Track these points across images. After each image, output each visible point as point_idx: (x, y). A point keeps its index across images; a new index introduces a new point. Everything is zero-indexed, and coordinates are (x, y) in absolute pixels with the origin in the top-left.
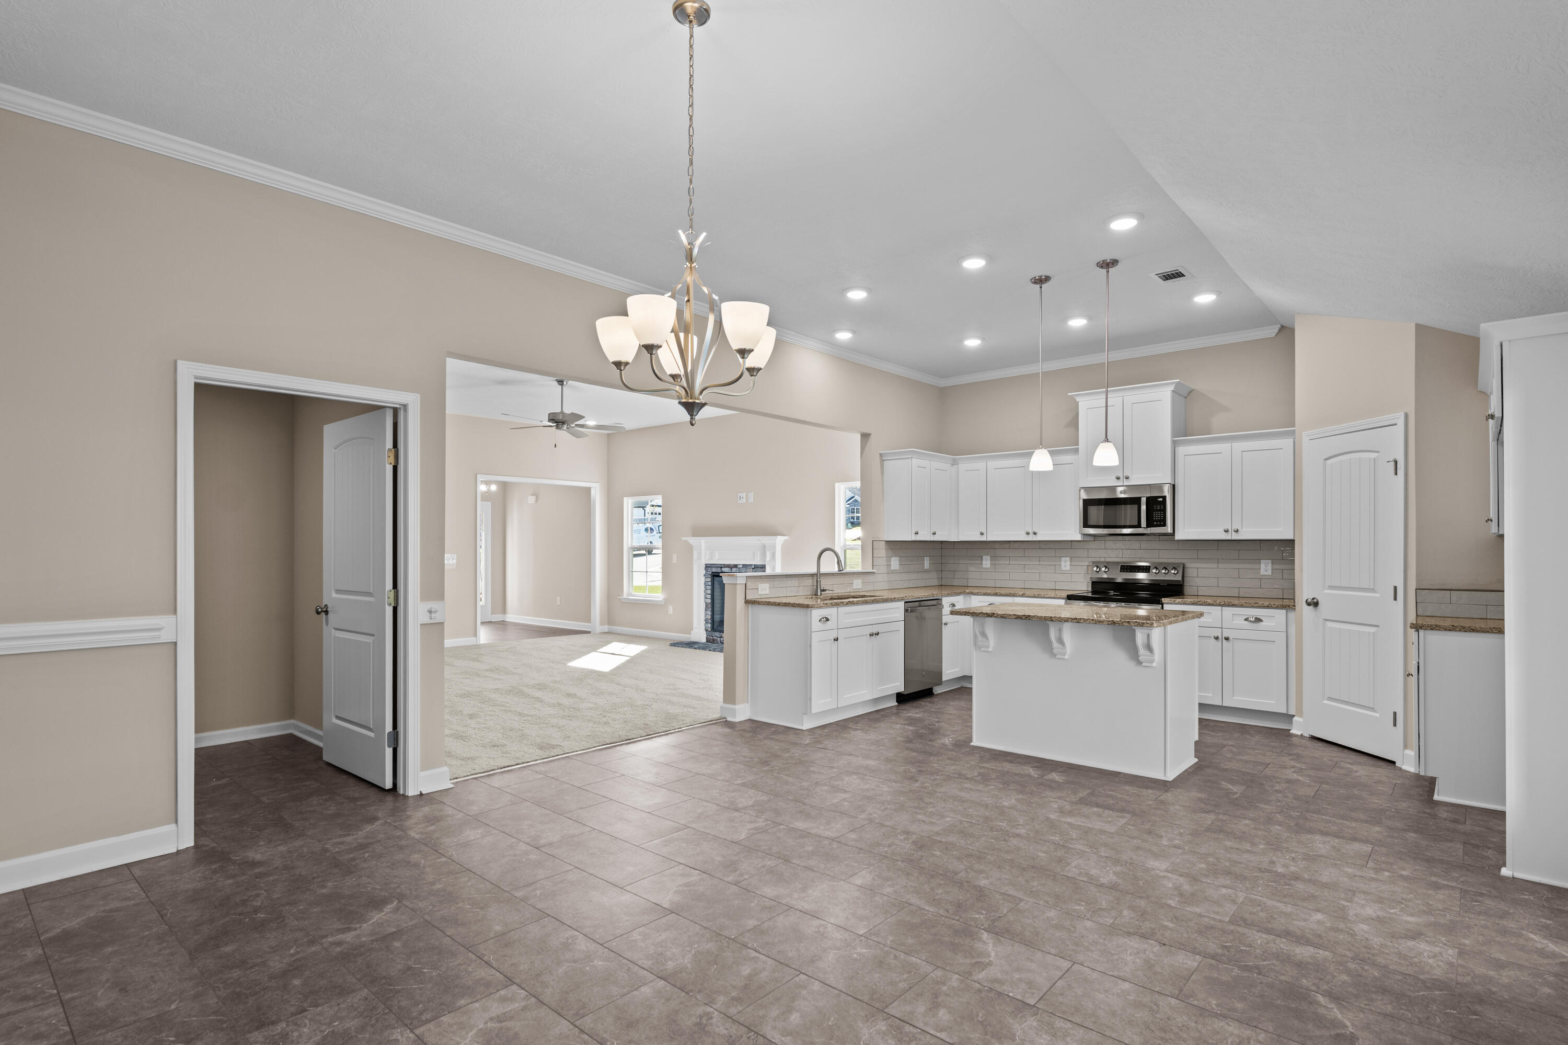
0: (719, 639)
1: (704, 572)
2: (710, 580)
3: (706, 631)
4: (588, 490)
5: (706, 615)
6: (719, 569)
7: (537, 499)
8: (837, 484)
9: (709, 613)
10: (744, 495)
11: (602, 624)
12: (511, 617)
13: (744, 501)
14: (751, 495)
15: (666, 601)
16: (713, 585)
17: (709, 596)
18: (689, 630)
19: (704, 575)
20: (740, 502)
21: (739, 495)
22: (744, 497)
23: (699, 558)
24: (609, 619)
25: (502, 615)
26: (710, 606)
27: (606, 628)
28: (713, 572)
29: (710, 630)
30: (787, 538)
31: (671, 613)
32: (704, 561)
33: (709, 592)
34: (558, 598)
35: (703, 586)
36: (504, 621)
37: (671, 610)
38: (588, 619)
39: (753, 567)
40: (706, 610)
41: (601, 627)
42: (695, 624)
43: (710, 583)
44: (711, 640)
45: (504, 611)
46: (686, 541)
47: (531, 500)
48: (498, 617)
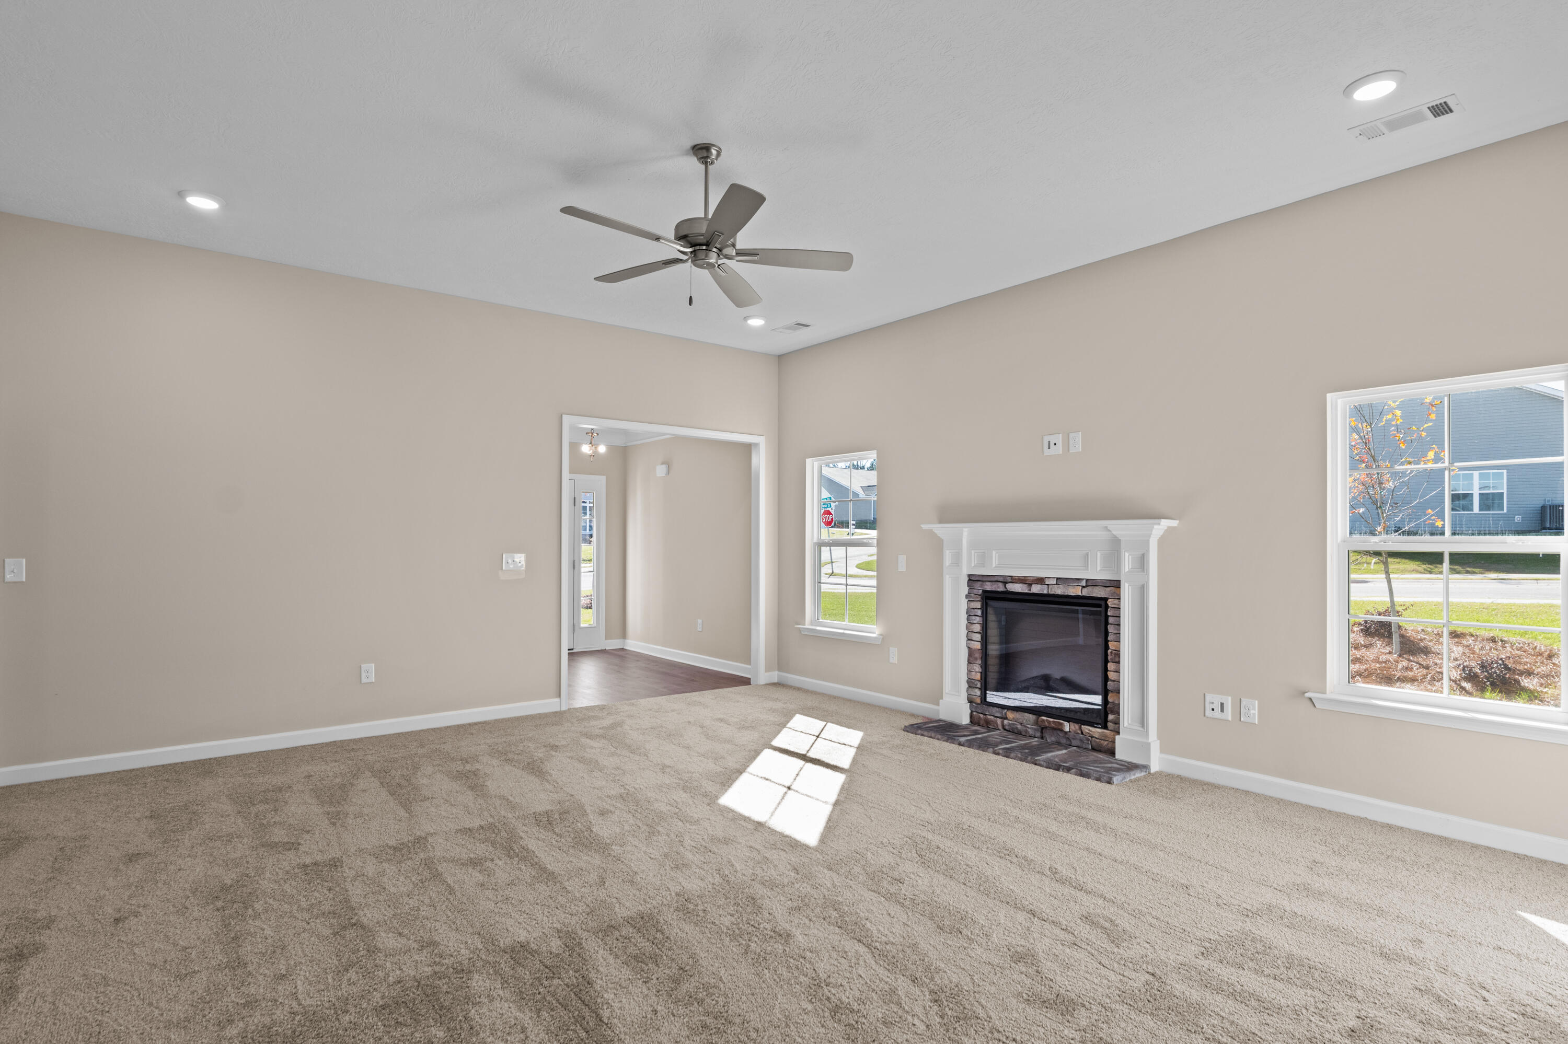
0: (999, 721)
1: (965, 590)
2: (978, 605)
3: (970, 701)
4: (747, 449)
5: (969, 671)
6: (1000, 585)
7: (668, 472)
8: (1329, 396)
9: (977, 668)
10: (1059, 439)
11: (768, 669)
12: (633, 645)
13: (1058, 450)
14: (1077, 440)
15: (884, 637)
16: (985, 616)
17: (978, 637)
18: (936, 697)
19: (967, 596)
20: (1047, 452)
21: (1046, 439)
22: (1060, 444)
23: (957, 562)
24: (780, 661)
25: (621, 640)
26: (978, 655)
27: (774, 676)
28: (984, 591)
29: (979, 701)
30: (1174, 523)
31: (895, 661)
32: (965, 571)
33: (977, 628)
34: (700, 621)
35: (964, 616)
36: (623, 649)
37: (894, 655)
38: (746, 656)
39: (1084, 583)
40: (969, 662)
41: (768, 674)
42: (947, 687)
43: (979, 612)
44: (982, 722)
45: (624, 635)
46: (931, 533)
47: (661, 471)
48: (613, 644)
